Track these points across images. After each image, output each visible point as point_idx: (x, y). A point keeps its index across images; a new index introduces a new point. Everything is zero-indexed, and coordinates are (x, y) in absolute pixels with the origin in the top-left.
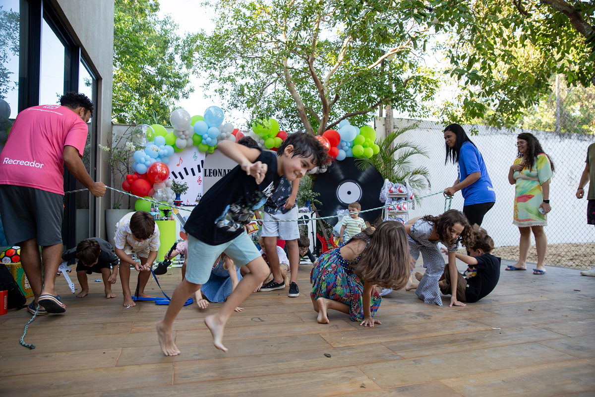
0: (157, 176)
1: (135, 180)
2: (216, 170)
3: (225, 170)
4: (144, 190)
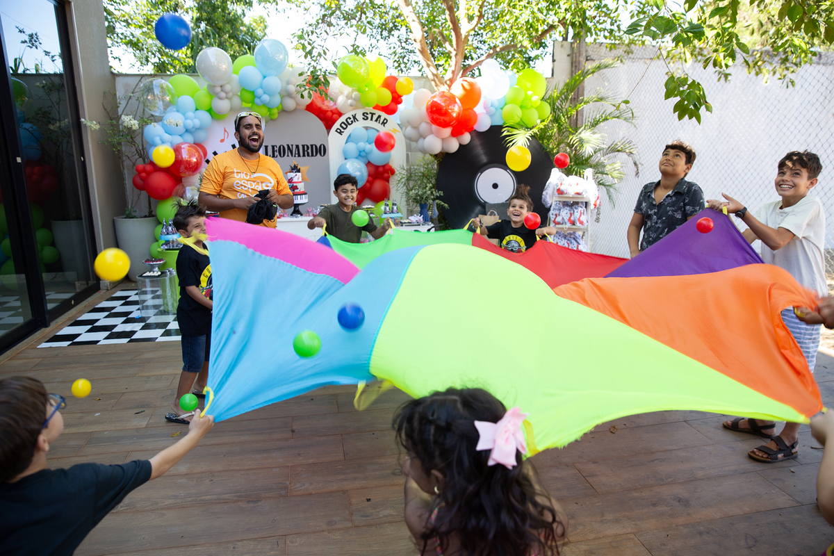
0: (182, 167)
1: (149, 174)
2: (284, 147)
3: (297, 146)
4: (164, 190)
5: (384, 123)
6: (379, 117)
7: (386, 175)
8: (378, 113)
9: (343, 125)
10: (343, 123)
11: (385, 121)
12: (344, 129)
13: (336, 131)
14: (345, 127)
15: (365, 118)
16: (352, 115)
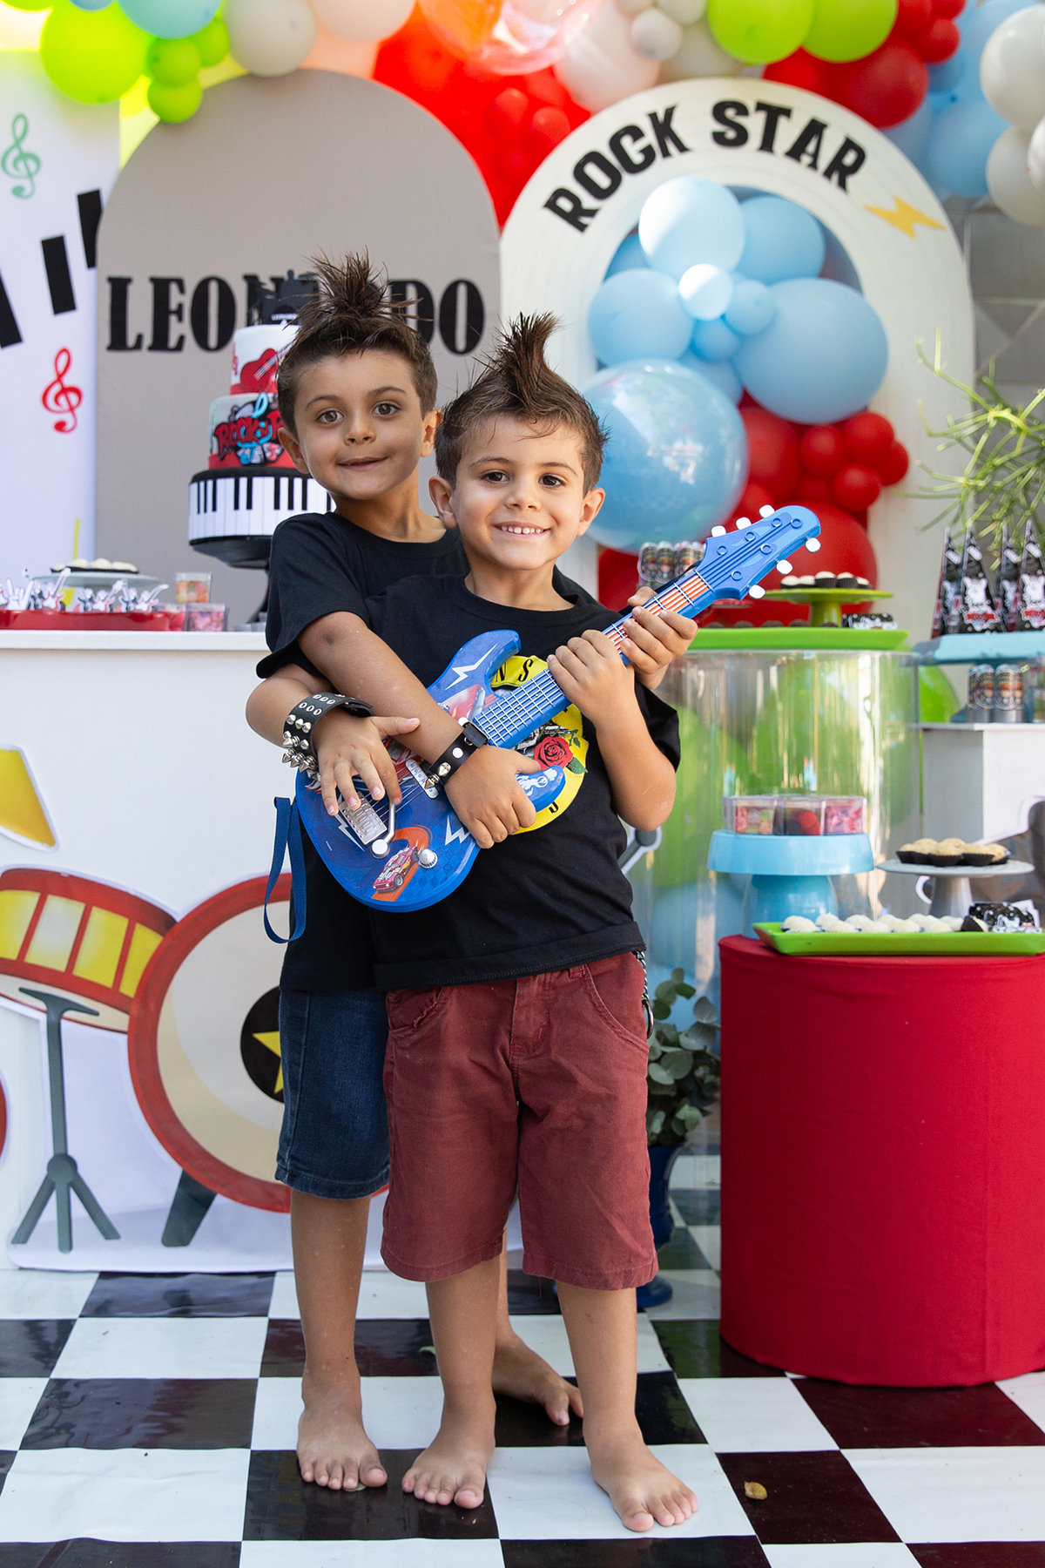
2: (225, 288)
5: (841, 171)
6: (815, 129)
7: (855, 477)
8: (805, 105)
9: (592, 171)
10: (594, 157)
11: (850, 158)
12: (601, 194)
13: (551, 205)
14: (603, 181)
15: (731, 134)
16: (653, 117)
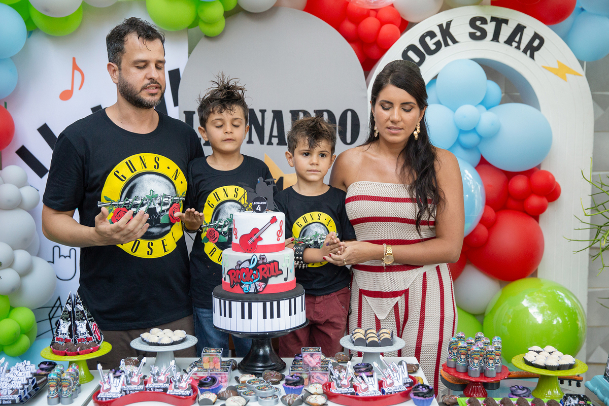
5: (531, 50)
8: (515, 18)
9: (411, 54)
10: (412, 47)
11: (536, 43)
14: (416, 59)
15: (478, 34)
16: (441, 26)
